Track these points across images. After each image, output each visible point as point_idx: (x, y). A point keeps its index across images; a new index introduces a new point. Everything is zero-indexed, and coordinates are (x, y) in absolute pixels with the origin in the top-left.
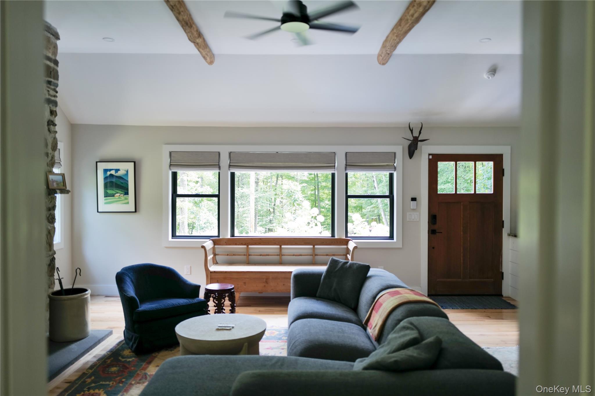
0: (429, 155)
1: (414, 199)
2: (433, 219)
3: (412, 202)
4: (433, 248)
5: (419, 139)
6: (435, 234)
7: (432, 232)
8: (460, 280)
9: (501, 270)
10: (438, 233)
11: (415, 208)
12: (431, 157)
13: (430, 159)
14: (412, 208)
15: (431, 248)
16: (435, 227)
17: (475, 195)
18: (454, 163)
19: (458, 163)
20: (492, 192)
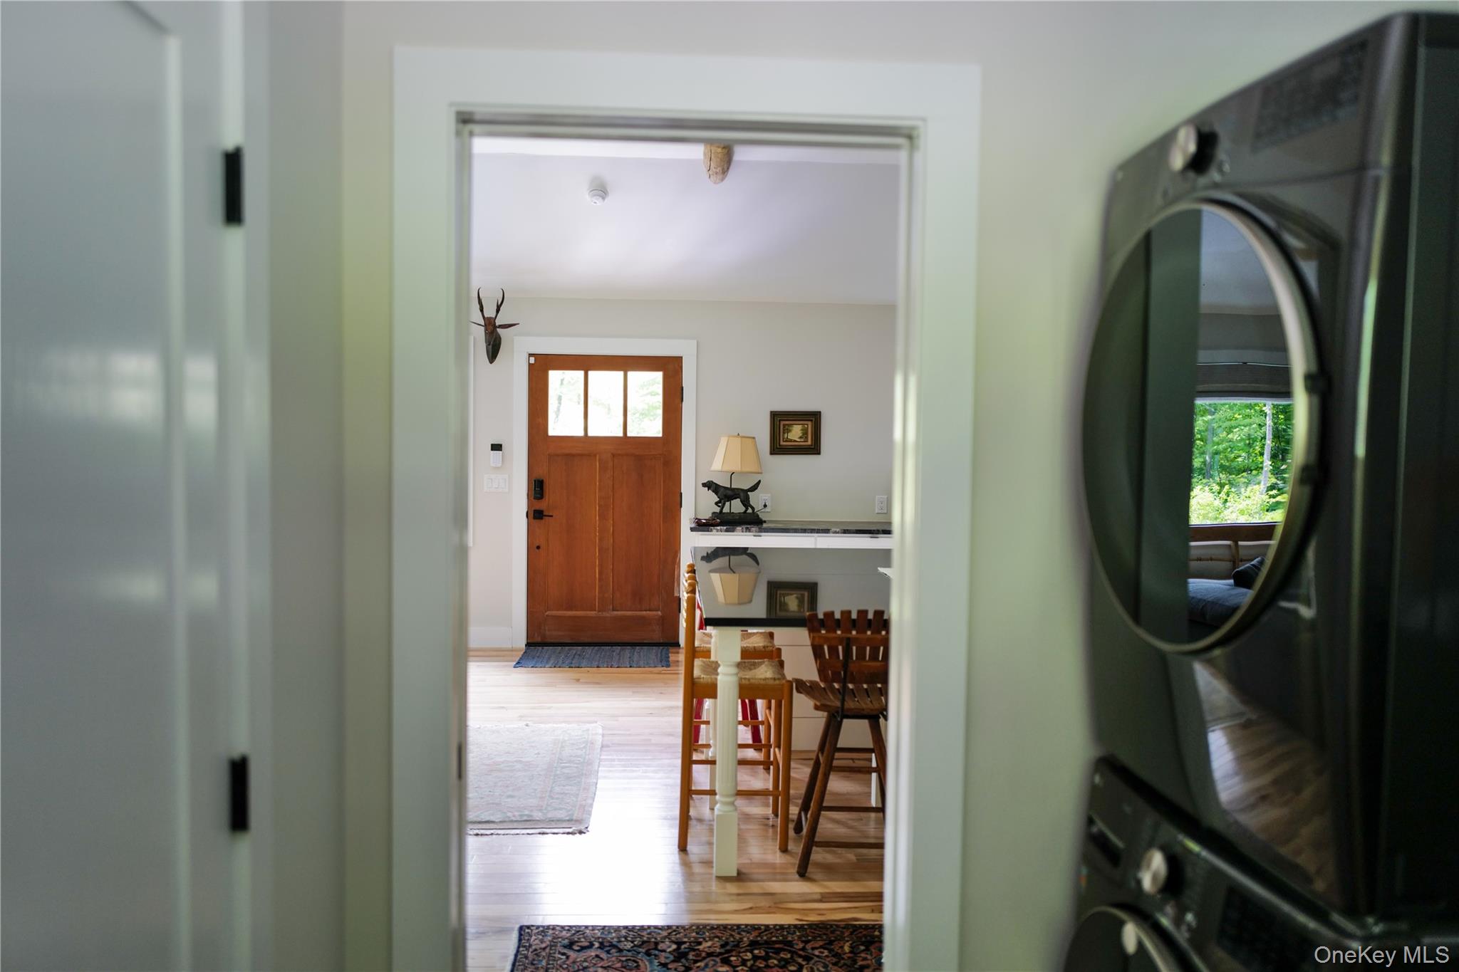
0: (530, 355)
1: (496, 447)
2: (537, 488)
3: (492, 452)
4: (538, 547)
5: (498, 323)
6: (542, 519)
7: (536, 515)
8: (592, 613)
9: (676, 594)
10: (547, 518)
11: (500, 465)
12: (532, 360)
13: (533, 364)
14: (492, 465)
15: (534, 549)
16: (541, 505)
17: (625, 439)
18: (581, 373)
19: (590, 373)
20: (660, 435)
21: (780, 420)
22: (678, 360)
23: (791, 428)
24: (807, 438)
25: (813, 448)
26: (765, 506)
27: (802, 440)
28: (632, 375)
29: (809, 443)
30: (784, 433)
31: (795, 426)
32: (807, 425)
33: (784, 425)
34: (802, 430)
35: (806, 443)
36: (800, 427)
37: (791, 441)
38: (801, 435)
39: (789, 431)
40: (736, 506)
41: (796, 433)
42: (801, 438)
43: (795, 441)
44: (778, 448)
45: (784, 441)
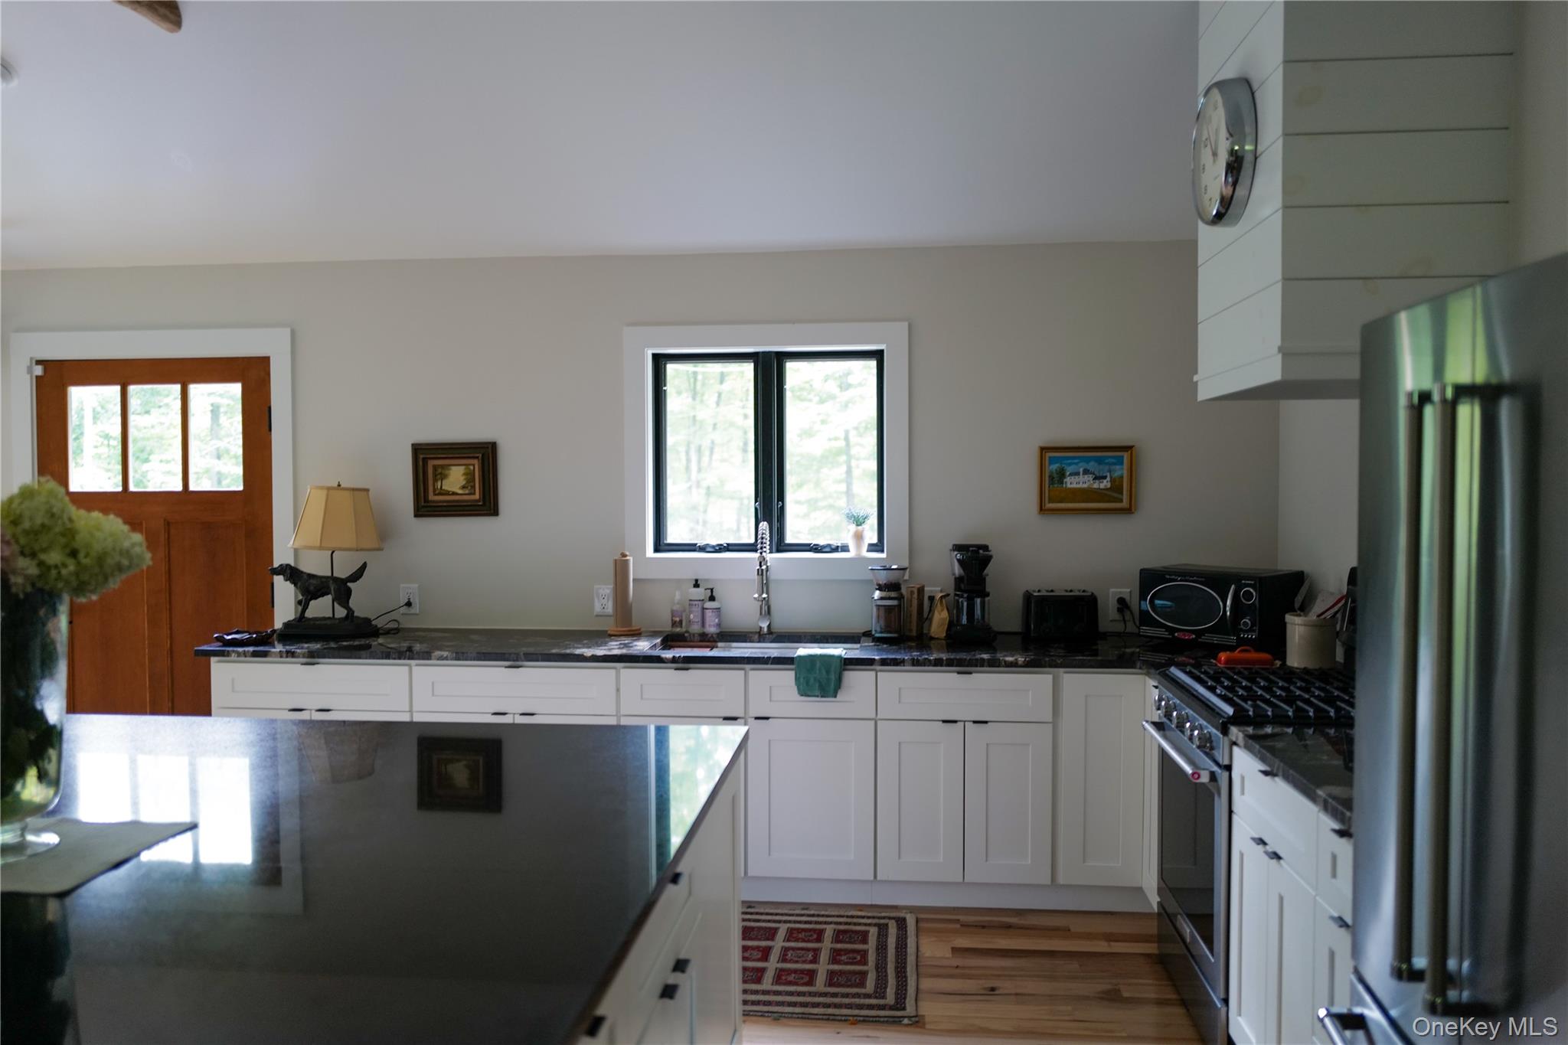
0: (37, 363)
12: (40, 371)
13: (41, 376)
17: (186, 496)
18: (116, 389)
19: (133, 389)
20: (241, 488)
21: (424, 459)
22: (264, 362)
23: (447, 472)
24: (473, 487)
25: (487, 504)
26: (409, 604)
27: (467, 492)
28: (196, 390)
29: (477, 496)
30: (435, 480)
31: (453, 468)
32: (474, 465)
33: (435, 468)
34: (464, 474)
35: (472, 497)
36: (461, 470)
37: (447, 493)
38: (464, 482)
39: (444, 477)
40: (322, 607)
41: (455, 479)
42: (464, 487)
43: (454, 494)
44: (427, 506)
45: (435, 495)
